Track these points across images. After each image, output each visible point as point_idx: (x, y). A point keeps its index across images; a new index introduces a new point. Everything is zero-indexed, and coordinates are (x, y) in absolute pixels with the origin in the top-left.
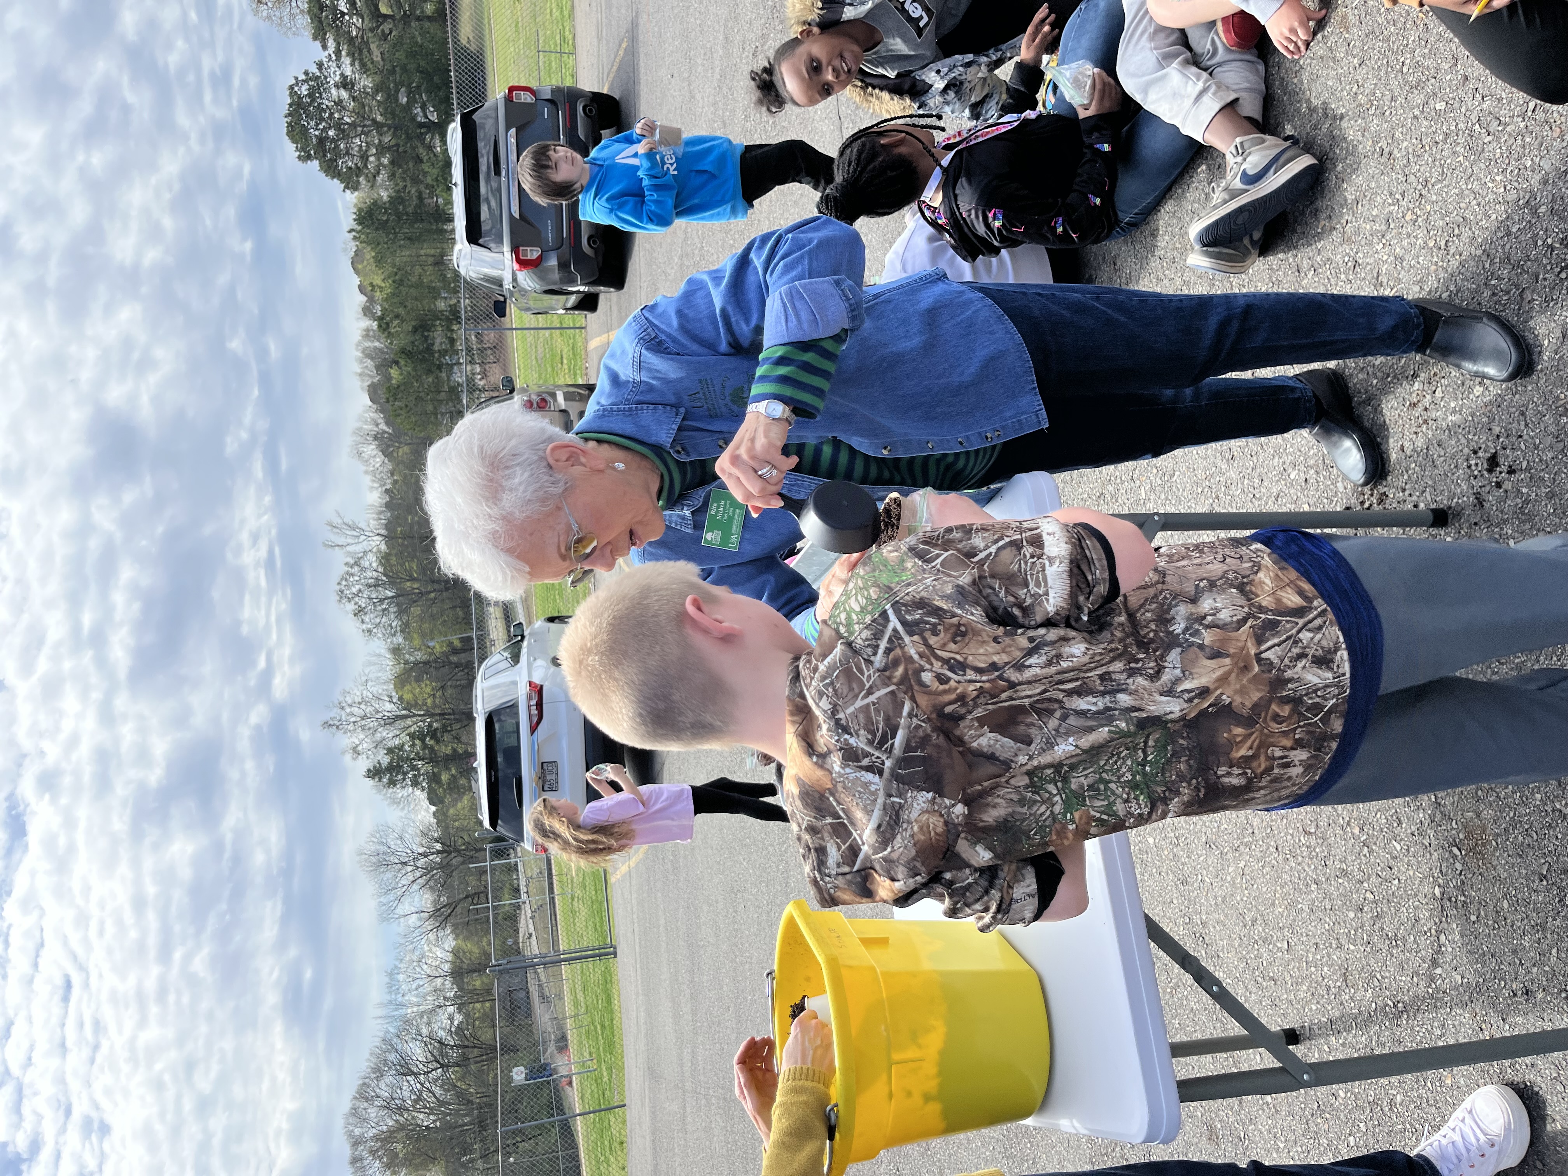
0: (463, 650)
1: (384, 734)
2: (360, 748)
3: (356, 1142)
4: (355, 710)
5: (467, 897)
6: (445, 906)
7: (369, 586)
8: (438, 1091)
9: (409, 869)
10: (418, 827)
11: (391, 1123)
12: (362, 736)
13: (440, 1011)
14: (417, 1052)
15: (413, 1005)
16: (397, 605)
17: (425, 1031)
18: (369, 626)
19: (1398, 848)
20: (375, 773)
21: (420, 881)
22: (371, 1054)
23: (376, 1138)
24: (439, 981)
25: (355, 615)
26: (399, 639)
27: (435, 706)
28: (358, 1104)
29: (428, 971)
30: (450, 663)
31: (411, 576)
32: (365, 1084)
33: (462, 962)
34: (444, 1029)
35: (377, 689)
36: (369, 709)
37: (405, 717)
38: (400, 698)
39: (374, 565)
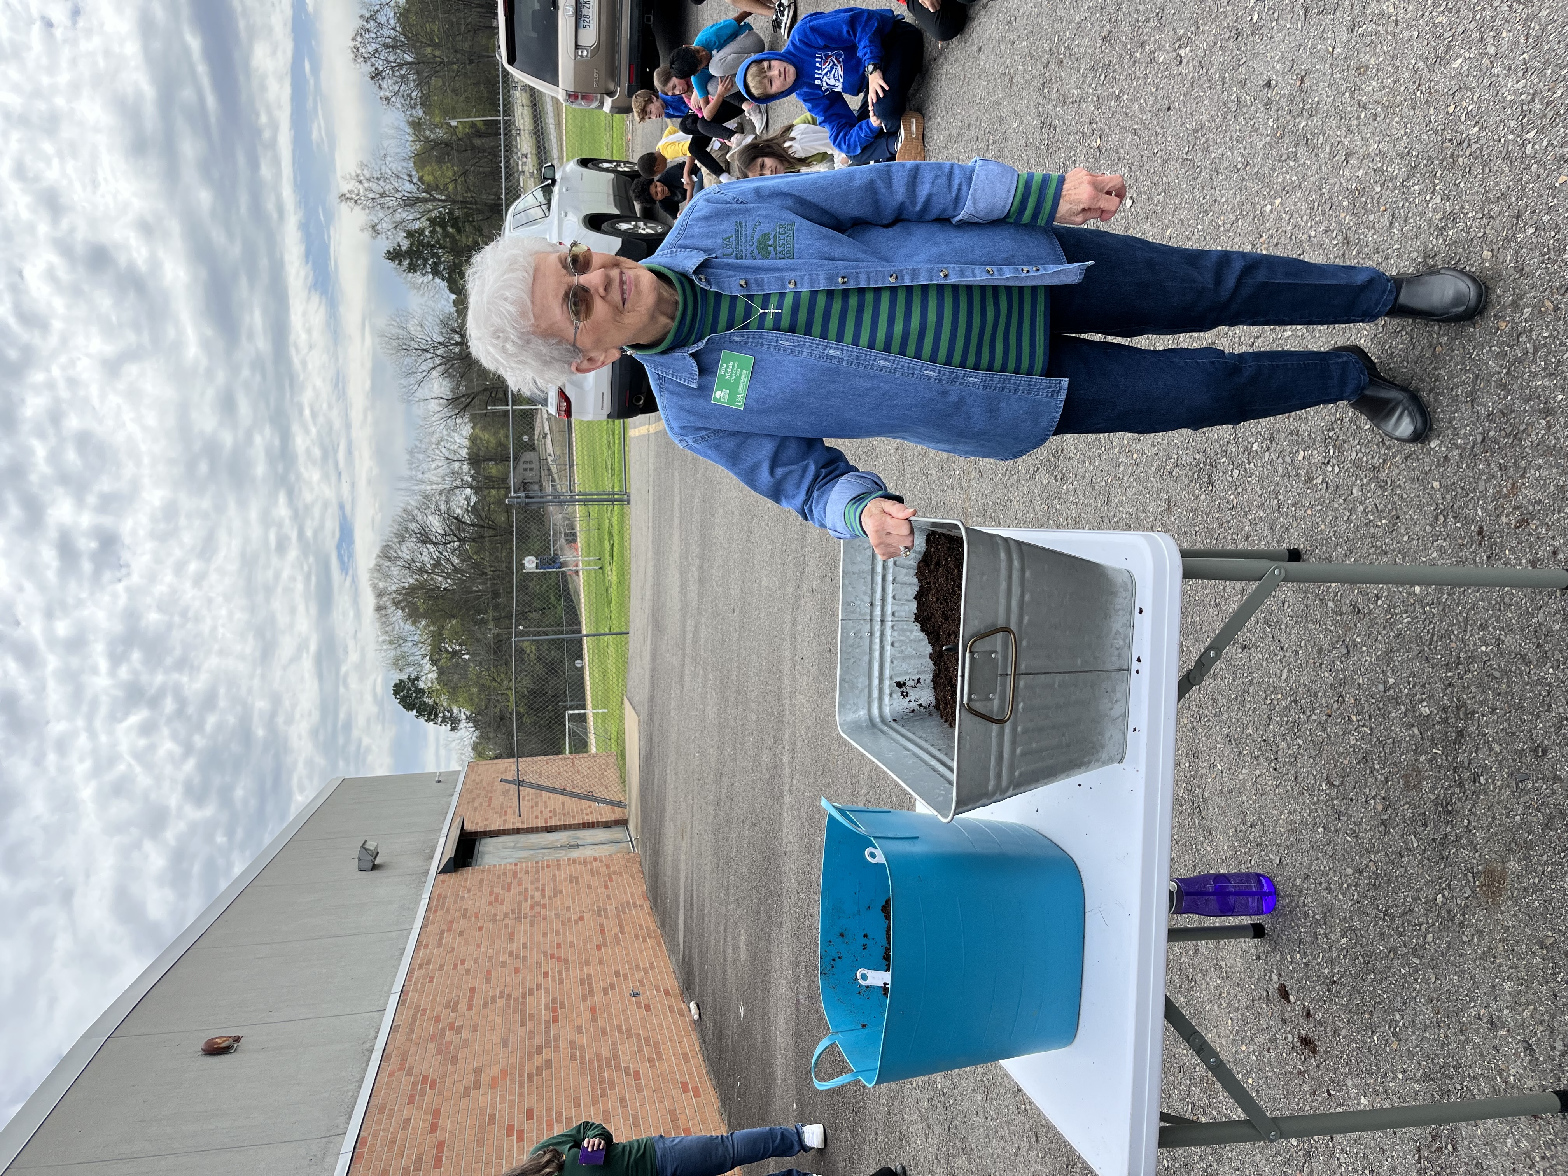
0: (487, 135)
1: (404, 215)
2: (379, 227)
3: (380, 594)
4: (374, 186)
5: (485, 390)
6: (463, 396)
7: (386, 46)
8: (455, 560)
9: (429, 355)
10: (438, 317)
11: (411, 581)
12: (381, 215)
13: (457, 491)
14: (436, 524)
15: (432, 483)
16: (418, 73)
17: (443, 507)
18: (387, 94)
19: (1415, 845)
20: (395, 255)
21: (438, 369)
22: (394, 521)
23: (397, 592)
24: (457, 465)
25: (372, 78)
26: (419, 112)
27: (456, 192)
28: (382, 562)
29: (447, 454)
30: (473, 148)
31: (432, 40)
32: (388, 546)
33: (479, 449)
34: (462, 507)
35: (396, 166)
36: (388, 187)
37: (425, 201)
38: (421, 179)
39: (392, 22)
